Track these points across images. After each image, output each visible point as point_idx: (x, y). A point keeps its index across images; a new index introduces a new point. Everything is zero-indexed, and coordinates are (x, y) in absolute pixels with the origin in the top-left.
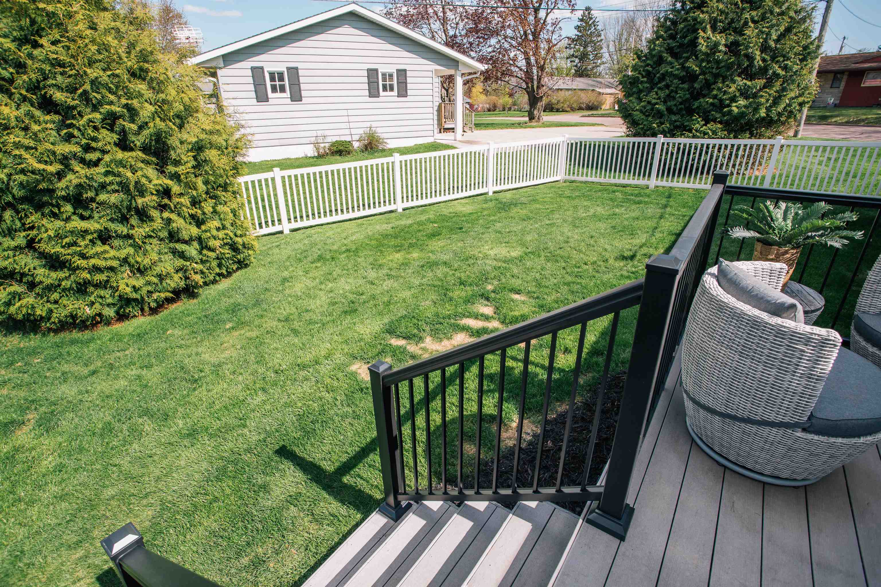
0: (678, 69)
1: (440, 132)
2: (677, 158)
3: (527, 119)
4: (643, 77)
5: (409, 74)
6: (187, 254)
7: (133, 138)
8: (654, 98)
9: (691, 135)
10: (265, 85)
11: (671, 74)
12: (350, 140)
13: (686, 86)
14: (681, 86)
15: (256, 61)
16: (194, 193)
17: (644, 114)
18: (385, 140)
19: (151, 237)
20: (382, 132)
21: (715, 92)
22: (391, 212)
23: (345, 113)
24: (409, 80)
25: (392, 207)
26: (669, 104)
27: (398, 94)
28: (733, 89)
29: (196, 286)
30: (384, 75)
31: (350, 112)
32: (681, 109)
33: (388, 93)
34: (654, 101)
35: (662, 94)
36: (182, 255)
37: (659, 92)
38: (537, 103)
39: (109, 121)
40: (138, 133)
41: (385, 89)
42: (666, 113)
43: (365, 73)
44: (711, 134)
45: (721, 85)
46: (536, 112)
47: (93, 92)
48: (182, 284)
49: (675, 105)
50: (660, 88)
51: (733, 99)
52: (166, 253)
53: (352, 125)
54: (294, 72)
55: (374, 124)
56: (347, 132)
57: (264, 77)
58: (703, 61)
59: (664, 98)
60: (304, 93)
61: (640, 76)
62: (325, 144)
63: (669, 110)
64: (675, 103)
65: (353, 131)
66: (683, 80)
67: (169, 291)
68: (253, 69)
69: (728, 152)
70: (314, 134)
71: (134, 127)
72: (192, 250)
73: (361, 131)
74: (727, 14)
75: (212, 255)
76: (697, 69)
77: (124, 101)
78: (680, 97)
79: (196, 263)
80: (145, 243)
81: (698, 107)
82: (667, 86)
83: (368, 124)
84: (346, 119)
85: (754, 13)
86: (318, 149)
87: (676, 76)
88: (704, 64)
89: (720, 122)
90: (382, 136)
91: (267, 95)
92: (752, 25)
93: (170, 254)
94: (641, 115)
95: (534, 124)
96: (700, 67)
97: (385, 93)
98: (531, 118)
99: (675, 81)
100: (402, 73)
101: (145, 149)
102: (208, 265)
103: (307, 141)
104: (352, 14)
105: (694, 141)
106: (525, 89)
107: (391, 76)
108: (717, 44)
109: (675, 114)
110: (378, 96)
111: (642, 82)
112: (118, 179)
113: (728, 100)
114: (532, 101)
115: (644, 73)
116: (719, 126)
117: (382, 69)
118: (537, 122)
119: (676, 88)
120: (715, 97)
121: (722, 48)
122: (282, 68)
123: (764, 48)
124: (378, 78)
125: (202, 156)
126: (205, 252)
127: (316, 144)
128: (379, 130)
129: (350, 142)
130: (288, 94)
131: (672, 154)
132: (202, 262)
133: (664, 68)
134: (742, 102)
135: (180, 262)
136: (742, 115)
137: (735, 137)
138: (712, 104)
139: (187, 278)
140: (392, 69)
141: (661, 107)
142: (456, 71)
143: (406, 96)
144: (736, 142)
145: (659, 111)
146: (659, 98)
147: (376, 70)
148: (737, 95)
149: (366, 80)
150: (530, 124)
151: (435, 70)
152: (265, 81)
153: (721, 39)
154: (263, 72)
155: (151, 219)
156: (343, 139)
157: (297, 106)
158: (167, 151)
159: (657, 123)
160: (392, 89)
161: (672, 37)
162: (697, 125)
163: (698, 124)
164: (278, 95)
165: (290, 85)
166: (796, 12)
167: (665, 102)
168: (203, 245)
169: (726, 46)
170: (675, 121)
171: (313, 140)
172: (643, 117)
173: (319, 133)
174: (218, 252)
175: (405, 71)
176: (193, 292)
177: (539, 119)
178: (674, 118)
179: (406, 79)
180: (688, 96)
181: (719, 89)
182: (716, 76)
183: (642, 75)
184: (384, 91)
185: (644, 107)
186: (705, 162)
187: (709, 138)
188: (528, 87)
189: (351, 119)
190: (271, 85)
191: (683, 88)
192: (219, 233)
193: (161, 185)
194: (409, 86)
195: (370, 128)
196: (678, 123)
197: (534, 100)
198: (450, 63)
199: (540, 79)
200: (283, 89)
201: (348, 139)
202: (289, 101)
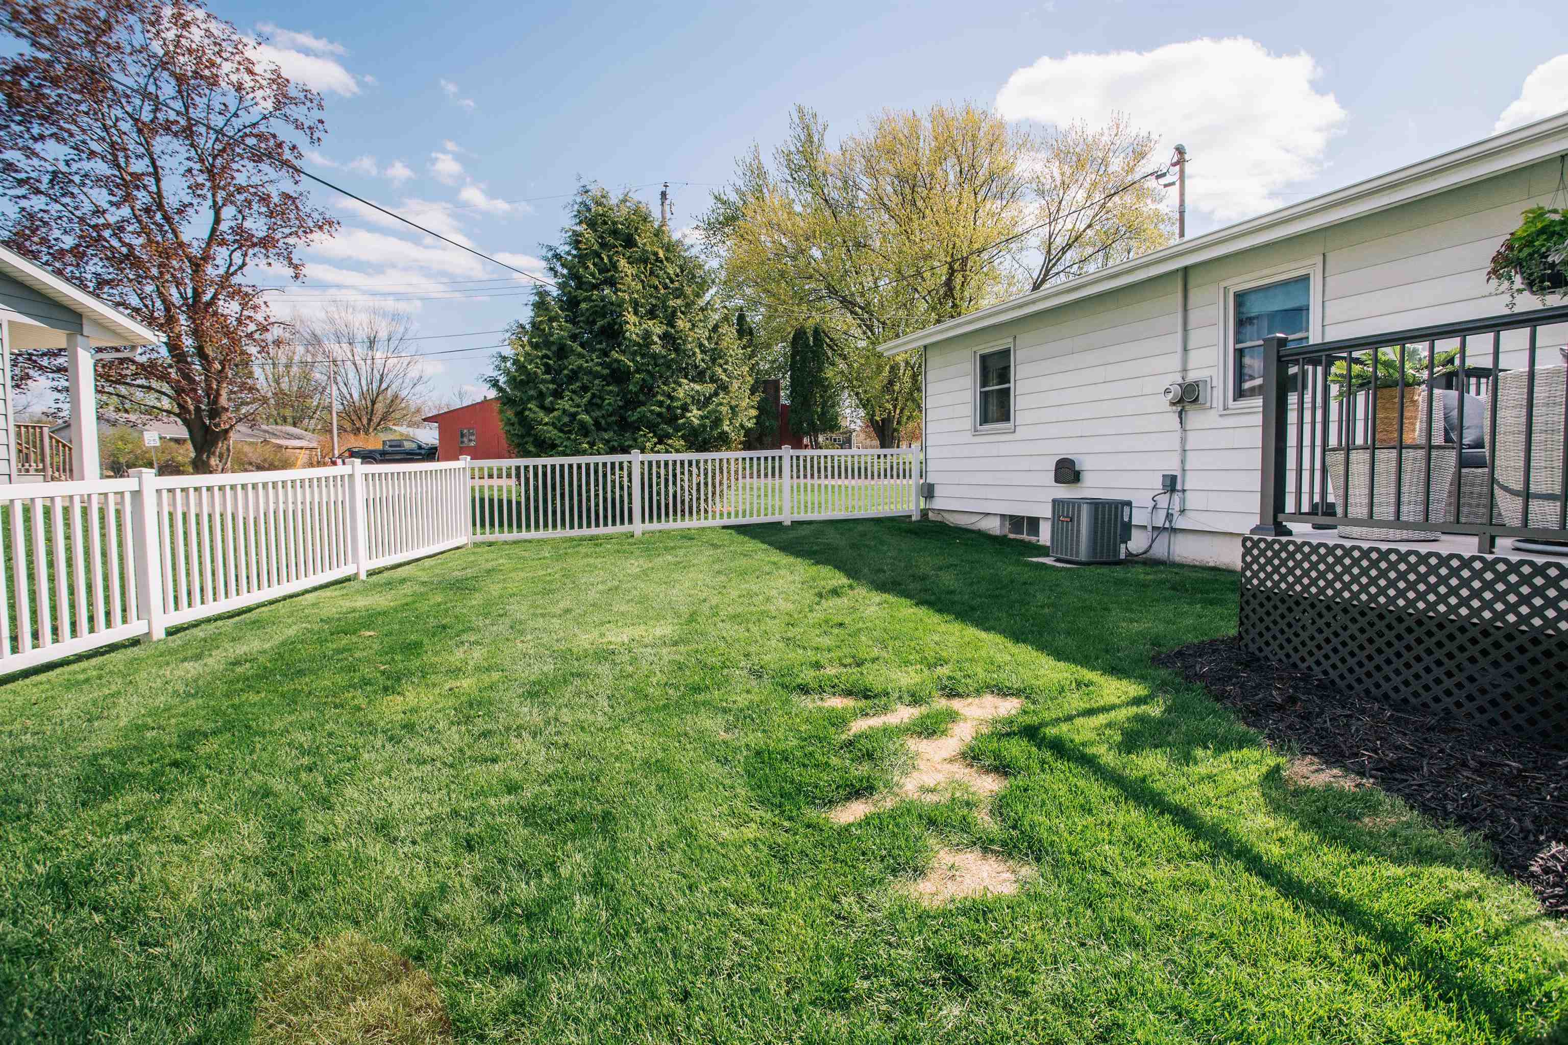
0: (597, 365)
4: (544, 373)
8: (570, 407)
11: (589, 372)
13: (614, 388)
14: (606, 388)
17: (561, 431)
21: (659, 398)
22: (135, 642)
25: (136, 628)
28: (681, 394)
34: (570, 411)
35: (580, 400)
37: (575, 397)
45: (664, 388)
49: (603, 417)
50: (574, 392)
51: (686, 408)
58: (635, 353)
63: (597, 423)
76: (630, 363)
78: (609, 404)
87: (597, 375)
88: (637, 359)
96: (634, 362)
99: (597, 382)
111: (544, 381)
113: (679, 408)
116: (682, 443)
120: (660, 404)
133: (574, 363)
134: (698, 412)
136: (703, 430)
138: (659, 415)
142: (70, 337)
148: (689, 402)
170: (610, 440)
191: (611, 392)
196: (613, 443)
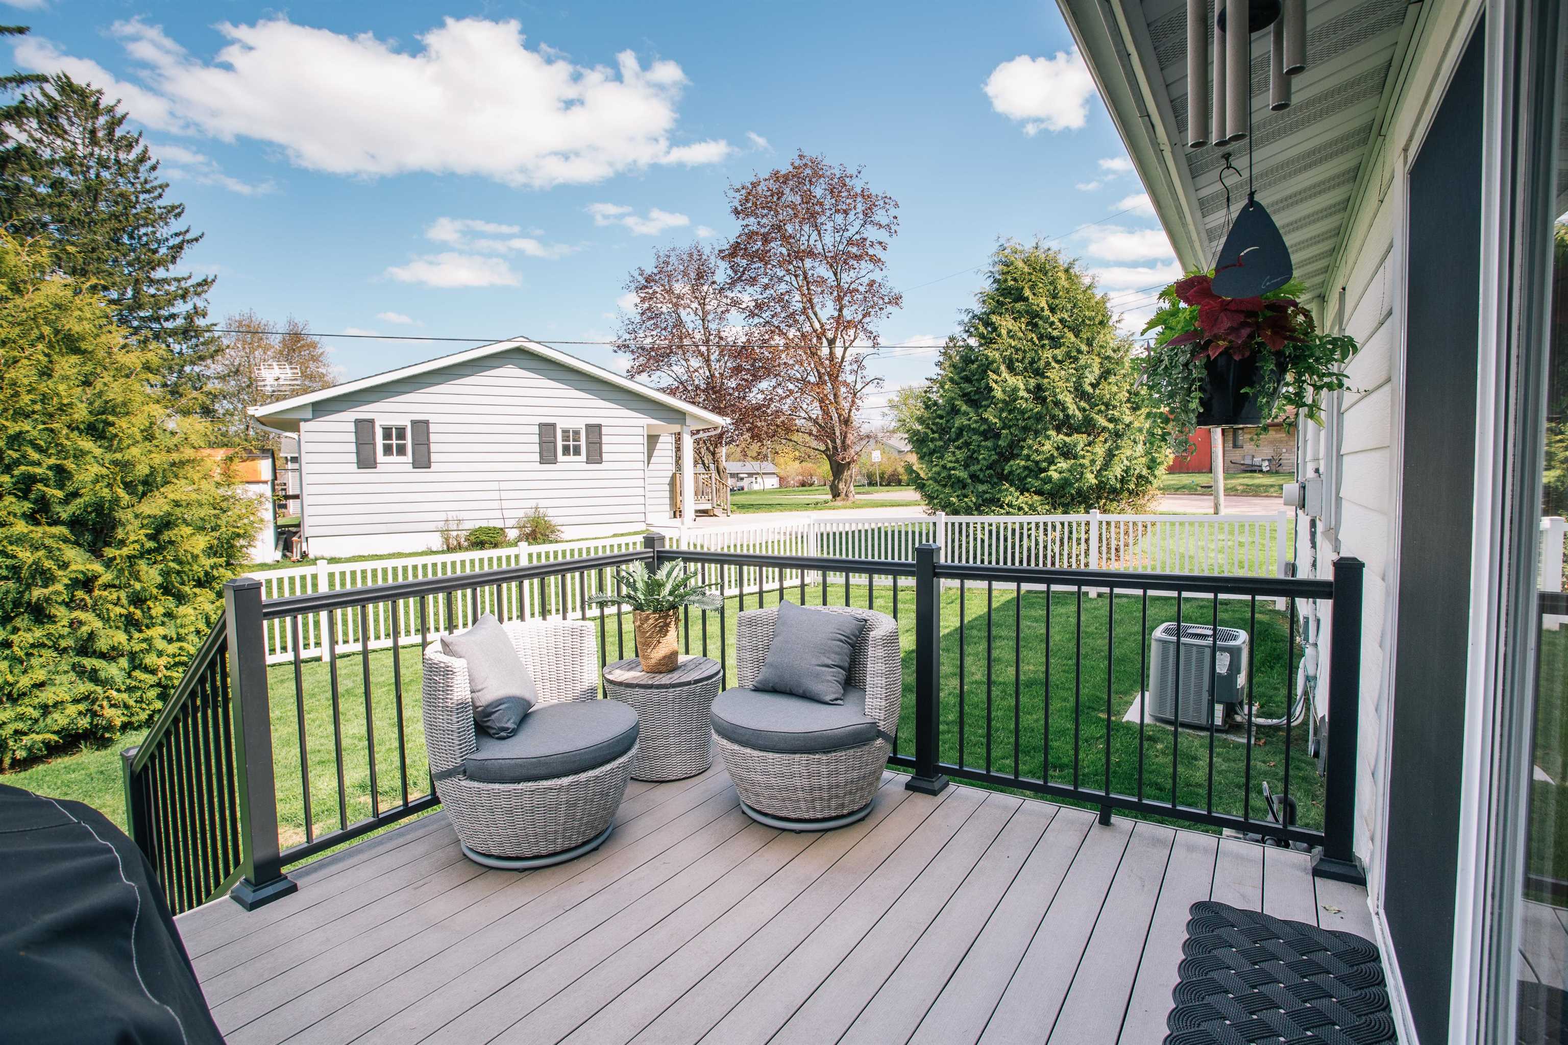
0: (976, 422)
1: (675, 517)
2: (990, 546)
3: (830, 497)
4: (934, 432)
5: (604, 430)
6: (102, 675)
7: (58, 509)
8: (951, 462)
9: (1003, 511)
10: (374, 444)
11: (969, 428)
12: (502, 526)
13: (989, 444)
14: (983, 443)
15: (364, 412)
16: (138, 586)
17: (939, 483)
18: (559, 528)
19: (43, 645)
20: (554, 516)
21: (1025, 452)
23: (495, 486)
24: (605, 439)
26: (972, 468)
27: (587, 459)
28: (1048, 447)
29: (110, 728)
30: (565, 432)
31: (504, 485)
32: (990, 476)
33: (572, 458)
34: (949, 465)
35: (960, 455)
36: (93, 676)
37: (958, 452)
38: (842, 473)
39: (22, 486)
40: (66, 501)
41: (566, 451)
42: (969, 481)
43: (536, 429)
44: (1027, 510)
45: (1031, 442)
46: (841, 486)
47: (9, 449)
48: (84, 723)
49: (981, 470)
50: (957, 447)
51: (1051, 461)
52: (66, 672)
53: (505, 504)
54: (421, 427)
55: (542, 503)
56: (498, 514)
57: (374, 433)
58: (1002, 410)
59: (965, 460)
60: (434, 457)
61: (929, 432)
62: (459, 533)
63: (974, 477)
64: (979, 467)
65: (507, 514)
66: (985, 435)
67: (54, 732)
68: (358, 422)
69: (1058, 534)
70: (443, 516)
71: (60, 494)
72: (114, 671)
73: (521, 514)
74: (1024, 352)
75: (151, 679)
76: (996, 420)
77: (52, 461)
78: (984, 459)
79: (119, 691)
80: (32, 654)
81: (1011, 473)
82: (967, 444)
83: (533, 503)
84: (496, 495)
85: (1057, 352)
86: (447, 539)
87: (975, 431)
88: (1004, 415)
89: (1039, 492)
90: (555, 521)
91: (375, 459)
92: (1057, 366)
93: (72, 673)
94: (935, 485)
95: (839, 503)
96: (1000, 419)
97: (566, 458)
98: (836, 494)
99: (975, 437)
100: (595, 430)
101: (75, 523)
102: (139, 694)
103: (432, 526)
104: (520, 351)
105: (1009, 519)
106: (823, 452)
107: (577, 433)
108: (1015, 390)
109: (982, 482)
110: (554, 461)
111: (933, 440)
112: (9, 562)
113: (1044, 461)
114: (835, 469)
115: (934, 428)
116: (1036, 497)
117: (561, 425)
118: (844, 500)
119: (979, 446)
120: (1027, 458)
121: (1022, 393)
122: (404, 421)
123: (1080, 393)
124: (555, 437)
125: (166, 536)
126: (137, 673)
127: (445, 533)
128: (550, 512)
129: (501, 529)
130: (409, 458)
131: (983, 541)
132: (130, 690)
133: (958, 422)
134: (1063, 464)
135: (84, 687)
136: (1066, 483)
137: (1065, 512)
138: (1026, 468)
139: (94, 714)
140: (580, 424)
141: (962, 474)
142: (682, 426)
143: (600, 462)
144: (1066, 518)
145: (959, 480)
146: (957, 461)
147: (553, 425)
148: (1055, 454)
149: (536, 439)
150: (832, 504)
151: (648, 425)
152: (374, 439)
153: (1018, 382)
154: (373, 427)
155: (52, 619)
156: (492, 524)
157: (421, 475)
158: (114, 528)
159: (958, 496)
160: (577, 451)
161: (967, 380)
162: (1010, 498)
163: (1012, 495)
164: (395, 458)
165: (414, 445)
166: (1114, 351)
167: (966, 466)
168: (136, 662)
169: (1028, 391)
170: (985, 492)
171: (441, 525)
172: (940, 488)
173: (451, 515)
174: (160, 675)
175: (599, 426)
176: (102, 736)
177: (846, 495)
178: (981, 488)
179: (601, 438)
180: (995, 457)
181: (1030, 447)
182: (1025, 429)
183: (932, 429)
184: (564, 454)
185: (939, 473)
186: (1029, 549)
187: (1026, 514)
188: (828, 449)
189: (504, 495)
190: (384, 445)
191: (987, 447)
192: (170, 646)
193: (82, 572)
194: (605, 448)
195: (536, 508)
196: (987, 496)
197: (838, 469)
198: (672, 415)
199: (845, 437)
200: (401, 450)
201: (499, 524)
202: (409, 467)
